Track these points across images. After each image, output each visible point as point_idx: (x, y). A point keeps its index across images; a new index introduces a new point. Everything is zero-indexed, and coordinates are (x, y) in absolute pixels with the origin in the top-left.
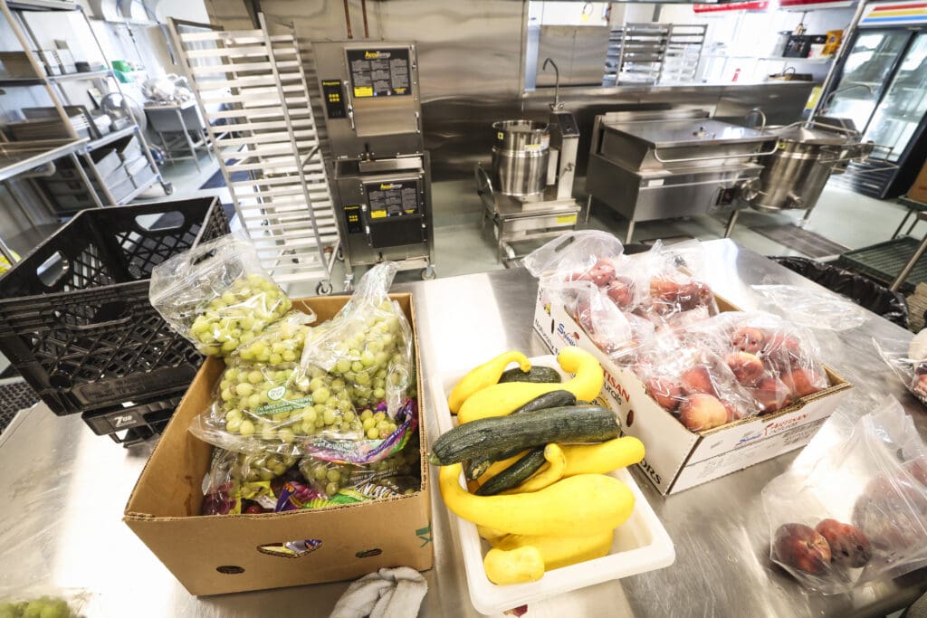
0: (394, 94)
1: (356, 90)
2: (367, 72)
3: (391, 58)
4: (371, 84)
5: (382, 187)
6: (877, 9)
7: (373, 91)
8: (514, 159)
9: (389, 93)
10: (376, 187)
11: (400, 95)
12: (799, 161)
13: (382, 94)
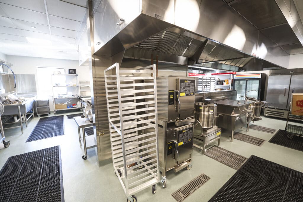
0: (190, 95)
1: (181, 94)
2: (184, 87)
3: (191, 83)
4: (185, 92)
5: (183, 131)
6: (237, 76)
7: (185, 94)
8: (204, 115)
9: (189, 95)
10: (181, 132)
11: (192, 95)
12: (253, 108)
13: (187, 95)
